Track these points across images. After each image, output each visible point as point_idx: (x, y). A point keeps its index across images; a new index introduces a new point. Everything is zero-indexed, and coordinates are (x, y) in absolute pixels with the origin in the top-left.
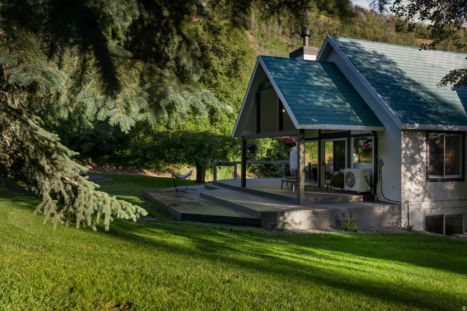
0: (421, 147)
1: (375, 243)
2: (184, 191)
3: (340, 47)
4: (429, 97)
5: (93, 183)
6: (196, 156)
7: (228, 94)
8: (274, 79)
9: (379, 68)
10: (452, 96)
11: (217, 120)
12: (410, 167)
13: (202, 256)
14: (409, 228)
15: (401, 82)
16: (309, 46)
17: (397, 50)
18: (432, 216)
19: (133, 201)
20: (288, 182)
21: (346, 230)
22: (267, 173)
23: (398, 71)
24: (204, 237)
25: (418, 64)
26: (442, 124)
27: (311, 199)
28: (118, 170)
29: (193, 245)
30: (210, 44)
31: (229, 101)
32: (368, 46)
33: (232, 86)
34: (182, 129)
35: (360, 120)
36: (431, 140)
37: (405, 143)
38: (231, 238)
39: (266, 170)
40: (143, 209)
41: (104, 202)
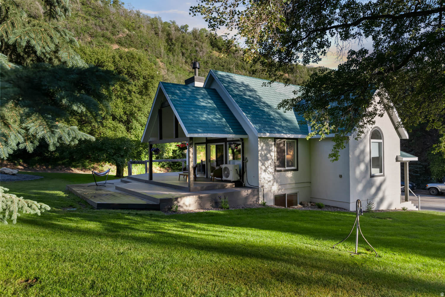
0: (271, 149)
1: (239, 216)
2: (104, 185)
3: (218, 78)
4: (277, 115)
5: (2, 187)
6: (114, 157)
7: (140, 108)
8: (171, 100)
9: (245, 94)
10: (291, 114)
11: (132, 128)
12: (264, 163)
13: (107, 236)
14: (264, 204)
15: (259, 104)
16: (199, 76)
17: (257, 82)
18: (279, 195)
19: (58, 195)
20: (184, 175)
21: (222, 208)
22: (174, 168)
23: (258, 97)
24: (112, 221)
25: (270, 92)
26: (284, 133)
27: (199, 188)
28: (48, 169)
29: (102, 228)
30: (125, 69)
31: (142, 114)
32: (239, 78)
33: (144, 102)
34: (103, 136)
35: (232, 131)
36: (277, 144)
37: (261, 146)
38: (135, 220)
39: (173, 165)
40: (47, 205)
41: (12, 202)
